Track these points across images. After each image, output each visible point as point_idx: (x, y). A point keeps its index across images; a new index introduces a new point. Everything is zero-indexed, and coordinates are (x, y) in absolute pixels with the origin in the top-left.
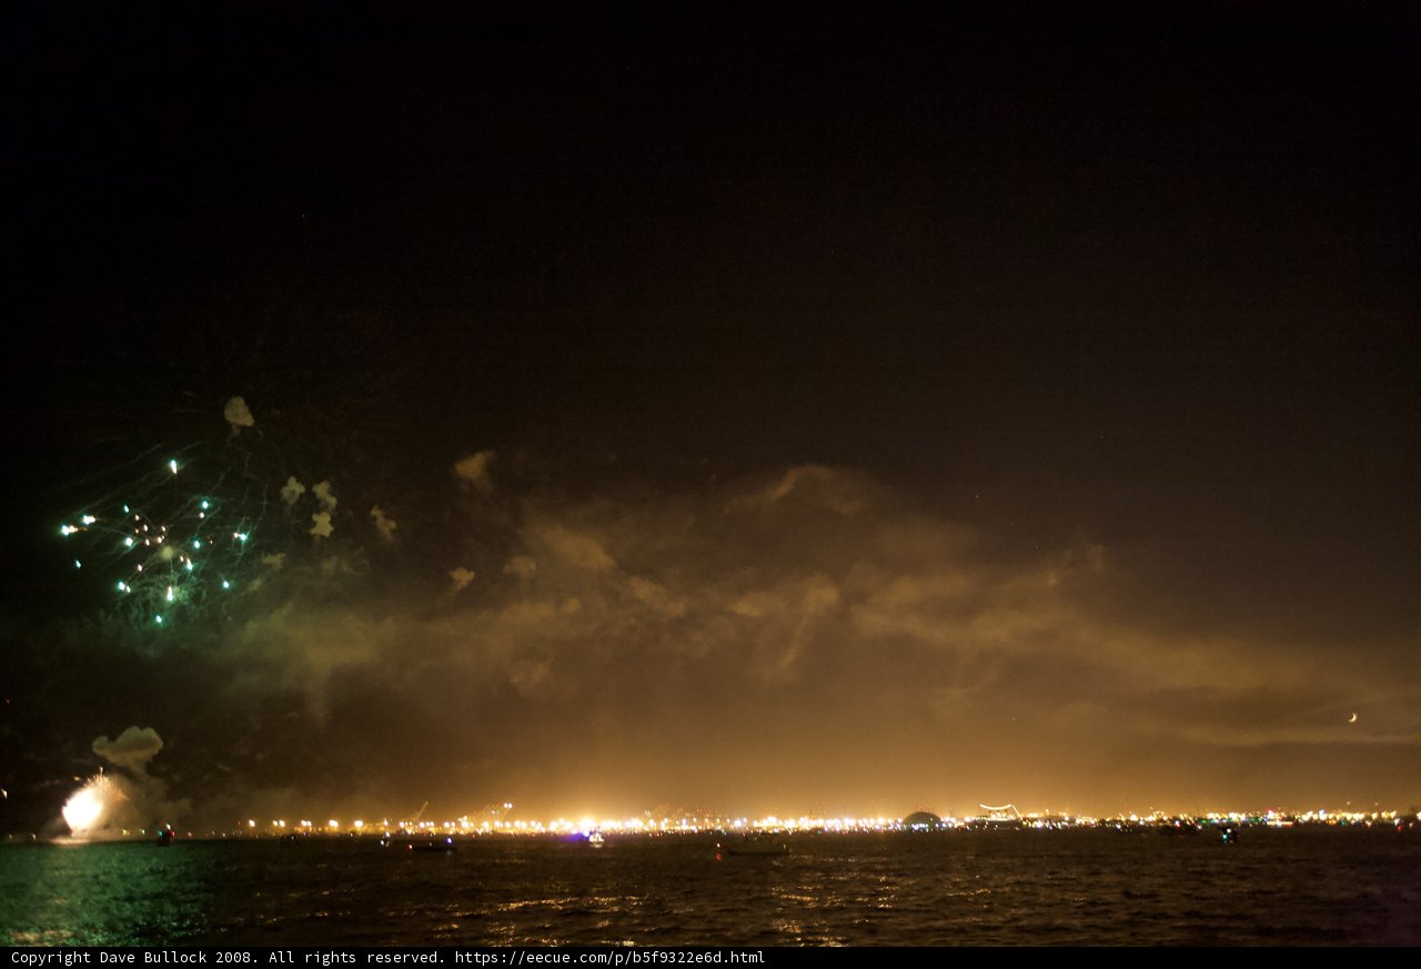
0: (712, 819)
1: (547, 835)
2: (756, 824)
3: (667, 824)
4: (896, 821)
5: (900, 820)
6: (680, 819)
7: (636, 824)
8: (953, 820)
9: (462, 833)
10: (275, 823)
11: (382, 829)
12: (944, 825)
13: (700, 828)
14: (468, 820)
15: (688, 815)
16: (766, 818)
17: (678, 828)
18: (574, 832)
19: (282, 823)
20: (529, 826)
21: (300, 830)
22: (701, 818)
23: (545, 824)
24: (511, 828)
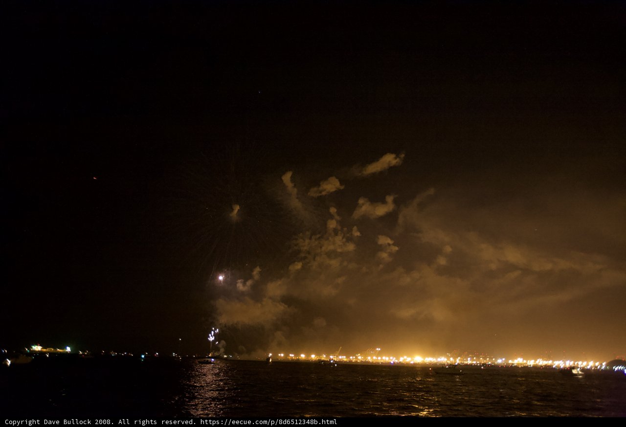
0: (485, 358)
1: (400, 363)
2: (510, 362)
3: (460, 360)
4: (601, 365)
5: (604, 364)
6: (467, 356)
7: (443, 360)
9: (359, 362)
10: (279, 355)
11: (323, 358)
13: (478, 362)
14: (360, 356)
15: (471, 355)
16: (517, 359)
17: (466, 362)
18: (412, 362)
19: (282, 355)
20: (390, 359)
21: (289, 358)
22: (478, 357)
23: (398, 359)
24: (381, 360)
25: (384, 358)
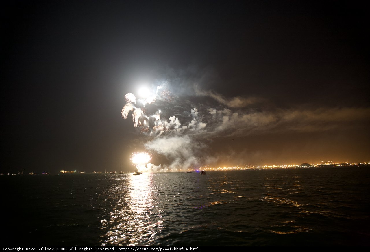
0: (252, 166)
1: (217, 171)
2: (262, 167)
4: (298, 166)
6: (245, 166)
7: (235, 168)
8: (314, 165)
12: (311, 166)
13: (250, 168)
14: (201, 168)
16: (265, 166)
17: (244, 169)
20: (213, 169)
22: (250, 166)
23: (216, 169)
25: (211, 168)
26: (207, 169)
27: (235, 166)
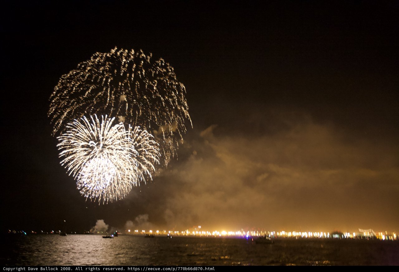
1: (212, 236)
2: (278, 234)
3: (249, 234)
4: (327, 235)
5: (328, 235)
7: (239, 233)
8: (349, 235)
9: (187, 235)
10: (135, 231)
11: (164, 233)
12: (345, 237)
13: (259, 235)
14: (189, 231)
15: (255, 230)
16: (281, 232)
17: (252, 235)
18: (220, 235)
19: (137, 231)
20: (206, 233)
21: (142, 233)
24: (201, 233)
26: (197, 232)
27: (239, 231)
